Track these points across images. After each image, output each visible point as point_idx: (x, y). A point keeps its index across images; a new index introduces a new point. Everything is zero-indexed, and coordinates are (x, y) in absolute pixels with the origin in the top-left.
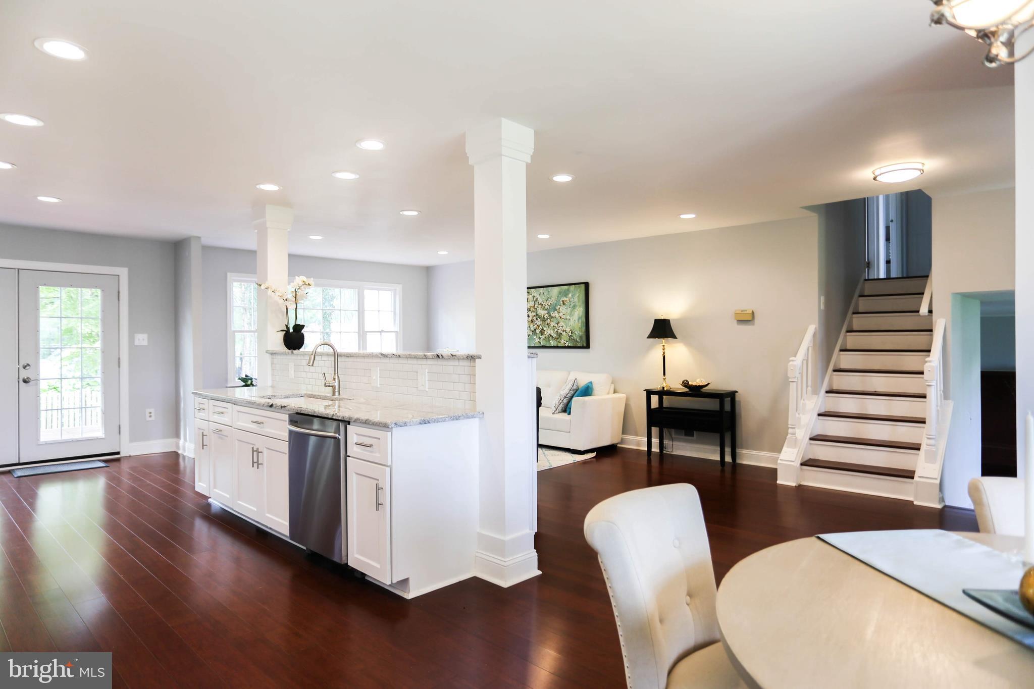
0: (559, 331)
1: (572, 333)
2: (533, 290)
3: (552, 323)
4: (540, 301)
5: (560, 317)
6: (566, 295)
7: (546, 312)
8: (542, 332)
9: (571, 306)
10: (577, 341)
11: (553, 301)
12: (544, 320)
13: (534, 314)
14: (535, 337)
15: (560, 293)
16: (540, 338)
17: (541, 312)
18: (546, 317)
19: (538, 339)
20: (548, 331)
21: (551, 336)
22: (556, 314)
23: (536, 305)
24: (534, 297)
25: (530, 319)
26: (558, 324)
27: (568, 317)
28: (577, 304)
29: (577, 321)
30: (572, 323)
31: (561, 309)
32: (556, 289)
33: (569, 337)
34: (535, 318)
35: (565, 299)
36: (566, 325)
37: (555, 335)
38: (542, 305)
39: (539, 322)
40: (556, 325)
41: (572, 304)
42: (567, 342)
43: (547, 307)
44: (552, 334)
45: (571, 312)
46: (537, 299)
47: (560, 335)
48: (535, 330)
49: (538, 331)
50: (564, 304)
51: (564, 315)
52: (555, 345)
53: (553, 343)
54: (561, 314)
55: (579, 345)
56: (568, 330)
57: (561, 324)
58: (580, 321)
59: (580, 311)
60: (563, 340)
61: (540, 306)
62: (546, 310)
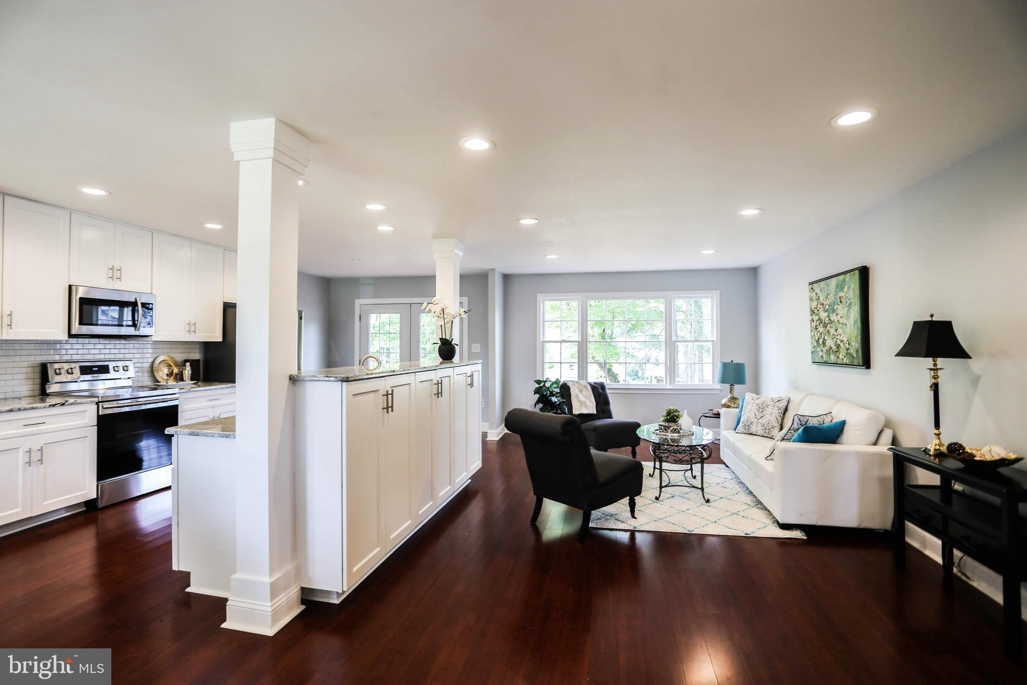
0: (839, 342)
1: (849, 345)
2: (816, 285)
3: (832, 330)
4: (821, 298)
5: (838, 321)
6: (842, 289)
7: (826, 314)
8: (824, 344)
9: (847, 304)
10: (853, 357)
11: (831, 298)
12: (825, 326)
13: (817, 318)
14: (819, 350)
15: (837, 286)
16: (822, 351)
17: (823, 315)
18: (826, 322)
19: (821, 352)
20: (830, 342)
21: (831, 348)
22: (834, 317)
23: (819, 306)
24: (816, 294)
25: (814, 324)
26: (836, 331)
27: (845, 321)
28: (852, 301)
29: (853, 327)
30: (848, 330)
31: (838, 310)
32: (833, 282)
33: (846, 350)
34: (818, 322)
35: (841, 294)
36: (844, 332)
37: (835, 347)
38: (823, 304)
39: (821, 329)
40: (835, 333)
41: (848, 301)
42: (845, 357)
43: (827, 307)
44: (832, 346)
45: (847, 313)
46: (819, 297)
47: (838, 346)
48: (819, 339)
49: (821, 341)
50: (841, 302)
51: (841, 317)
52: (835, 362)
53: (833, 358)
54: (839, 316)
55: (855, 364)
56: (845, 339)
57: (840, 331)
58: (856, 326)
59: (855, 312)
60: (841, 355)
61: (821, 306)
62: (826, 311)
